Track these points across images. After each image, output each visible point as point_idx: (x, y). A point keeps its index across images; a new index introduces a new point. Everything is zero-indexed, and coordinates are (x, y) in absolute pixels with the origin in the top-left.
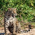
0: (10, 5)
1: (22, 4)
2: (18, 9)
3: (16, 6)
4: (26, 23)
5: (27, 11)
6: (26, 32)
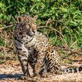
0: (35, 8)
1: (65, 6)
2: (54, 18)
4: (73, 50)
6: (73, 71)
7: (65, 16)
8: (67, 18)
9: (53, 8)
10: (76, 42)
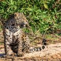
3: (21, 11)
4: (37, 36)
5: (38, 16)
6: (39, 50)
7: (30, 14)
8: (32, 15)
10: (39, 31)
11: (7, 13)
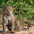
0: (9, 3)
2: (17, 7)
3: (16, 4)
5: (26, 8)
8: (23, 7)
9: (17, 3)
10: (26, 17)
11: (7, 5)
